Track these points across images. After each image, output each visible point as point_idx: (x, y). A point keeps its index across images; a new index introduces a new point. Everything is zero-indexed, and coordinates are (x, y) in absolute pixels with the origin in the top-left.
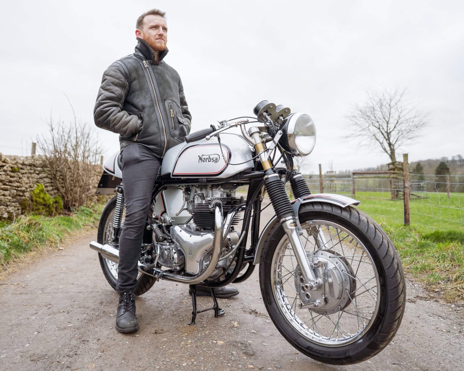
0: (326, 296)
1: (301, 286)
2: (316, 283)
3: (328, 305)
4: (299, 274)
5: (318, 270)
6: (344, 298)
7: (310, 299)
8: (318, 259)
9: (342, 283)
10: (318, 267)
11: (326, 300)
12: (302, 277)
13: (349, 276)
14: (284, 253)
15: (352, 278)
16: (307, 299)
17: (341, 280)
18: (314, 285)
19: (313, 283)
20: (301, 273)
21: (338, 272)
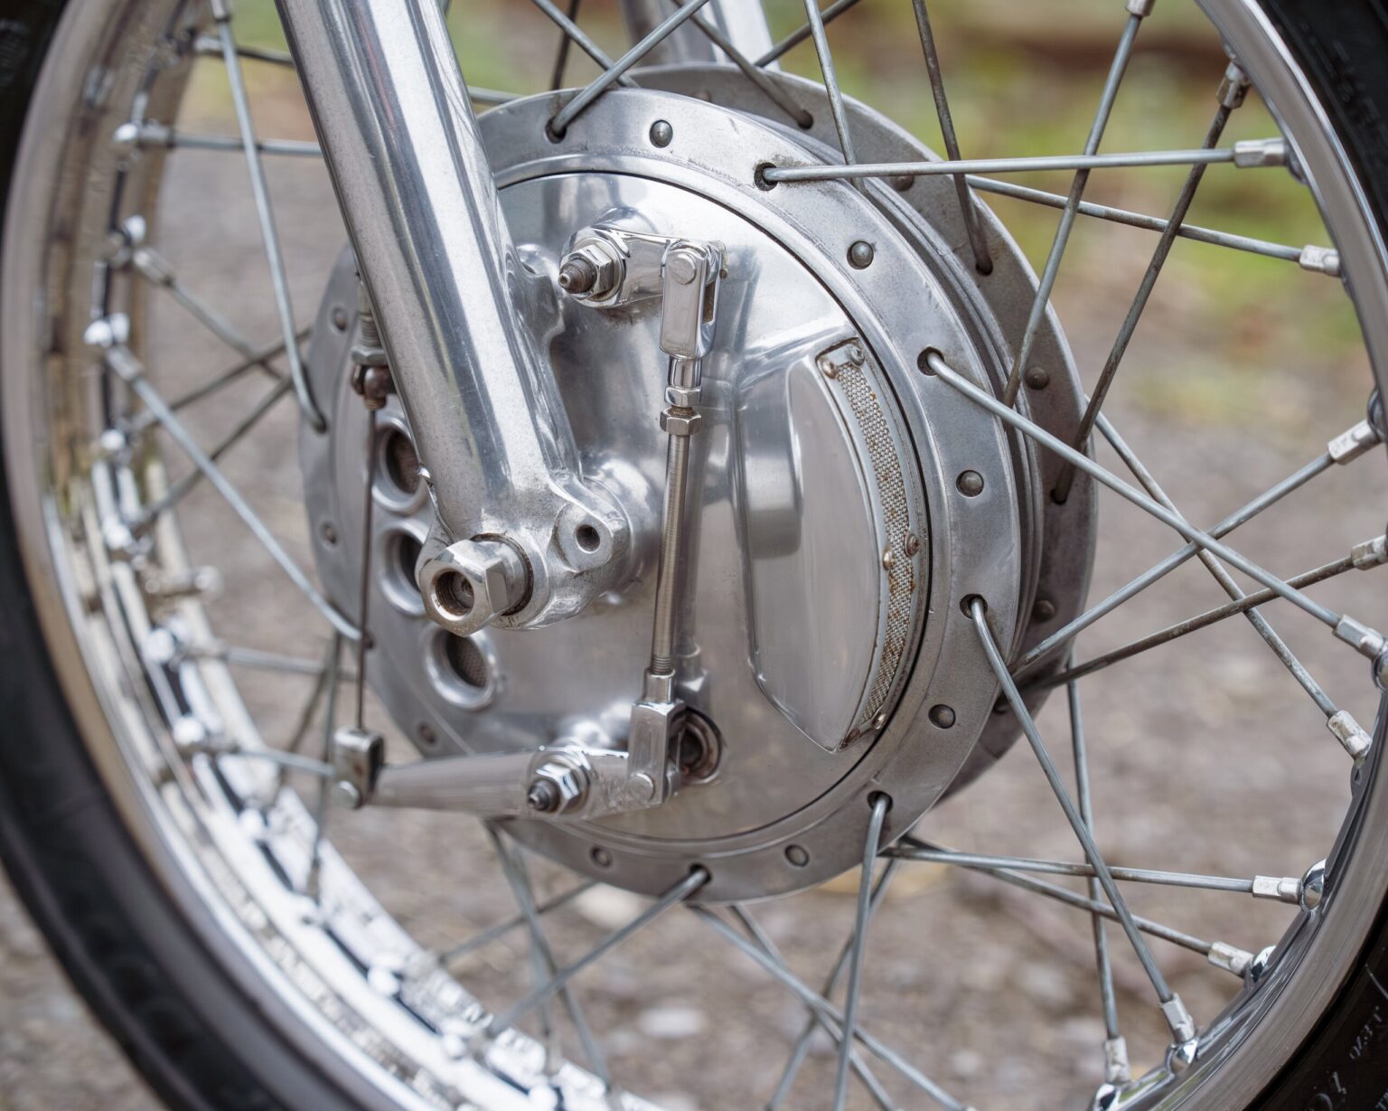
0: (695, 685)
1: (383, 526)
2: (588, 534)
3: (714, 791)
4: (360, 385)
5: (619, 354)
6: (934, 714)
7: (486, 695)
8: (626, 212)
9: (924, 546)
10: (618, 315)
11: (691, 739)
12: (393, 415)
13: (1009, 428)
14: (166, 111)
15: (1047, 453)
16: (453, 694)
17: (914, 506)
18: (552, 567)
19: (534, 540)
20: (382, 367)
21: (883, 400)
